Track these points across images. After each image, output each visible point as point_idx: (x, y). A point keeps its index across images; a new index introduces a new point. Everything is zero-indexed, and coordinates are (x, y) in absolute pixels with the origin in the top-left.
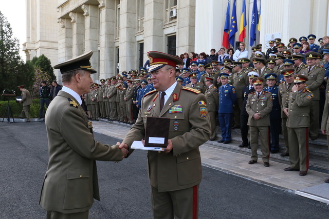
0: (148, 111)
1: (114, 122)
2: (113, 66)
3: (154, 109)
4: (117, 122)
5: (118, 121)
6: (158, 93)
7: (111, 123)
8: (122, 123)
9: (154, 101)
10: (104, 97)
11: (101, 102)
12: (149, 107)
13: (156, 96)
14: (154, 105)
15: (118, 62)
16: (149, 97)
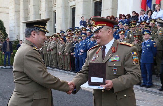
0: (93, 61)
1: (55, 69)
2: (51, 26)
3: (98, 59)
4: (57, 70)
5: (58, 68)
6: (100, 47)
7: (53, 70)
8: (61, 70)
9: (97, 53)
10: (47, 50)
11: (45, 54)
12: (94, 57)
13: (98, 50)
14: (98, 56)
15: (55, 23)
16: (93, 50)
